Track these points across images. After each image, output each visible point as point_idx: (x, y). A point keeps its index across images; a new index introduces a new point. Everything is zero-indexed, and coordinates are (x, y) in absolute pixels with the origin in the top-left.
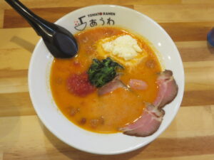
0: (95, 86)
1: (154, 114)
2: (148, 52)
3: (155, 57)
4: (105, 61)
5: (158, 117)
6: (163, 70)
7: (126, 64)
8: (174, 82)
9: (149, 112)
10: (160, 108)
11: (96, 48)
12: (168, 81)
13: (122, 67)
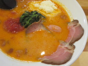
0: (24, 26)
1: (67, 48)
2: (61, 10)
3: (66, 13)
4: (32, 12)
5: (70, 50)
6: (72, 20)
7: (47, 15)
8: (80, 26)
9: (63, 47)
10: (71, 44)
11: (28, 5)
12: (75, 27)
13: (44, 17)
